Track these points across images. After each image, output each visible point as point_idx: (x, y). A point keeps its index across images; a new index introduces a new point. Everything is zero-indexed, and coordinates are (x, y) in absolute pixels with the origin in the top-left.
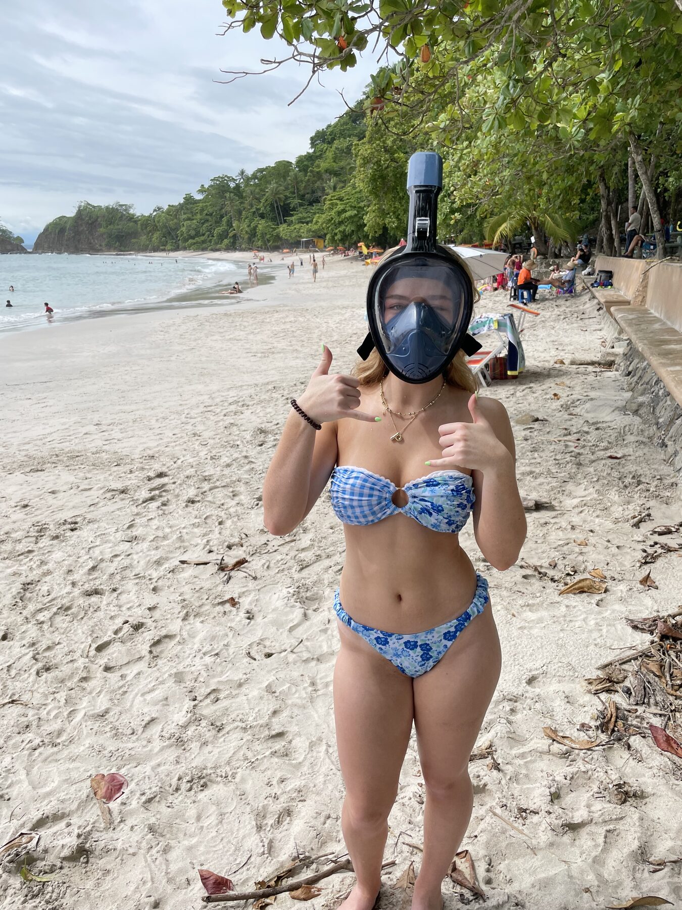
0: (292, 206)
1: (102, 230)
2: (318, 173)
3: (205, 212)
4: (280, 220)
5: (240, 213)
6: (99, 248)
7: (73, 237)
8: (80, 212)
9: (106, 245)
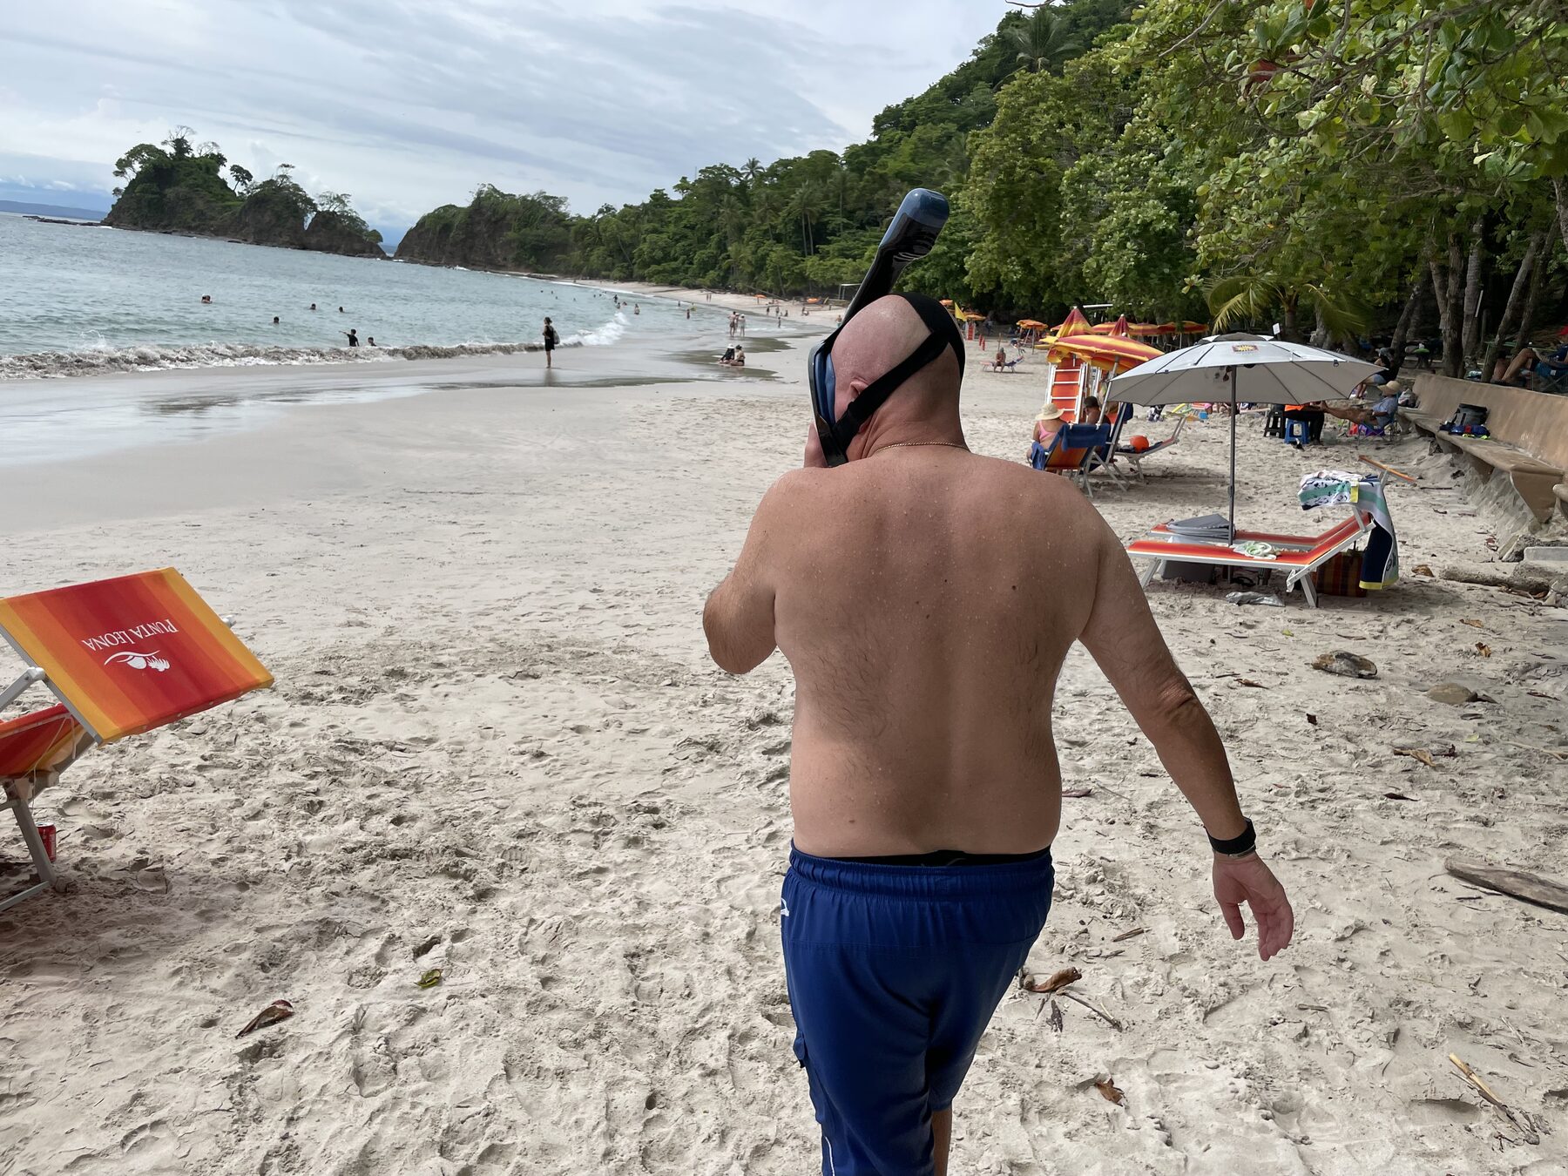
0: (830, 227)
1: (511, 235)
2: (881, 176)
3: (685, 222)
4: (809, 248)
5: (741, 229)
6: (502, 263)
7: (462, 240)
8: (480, 202)
9: (515, 260)
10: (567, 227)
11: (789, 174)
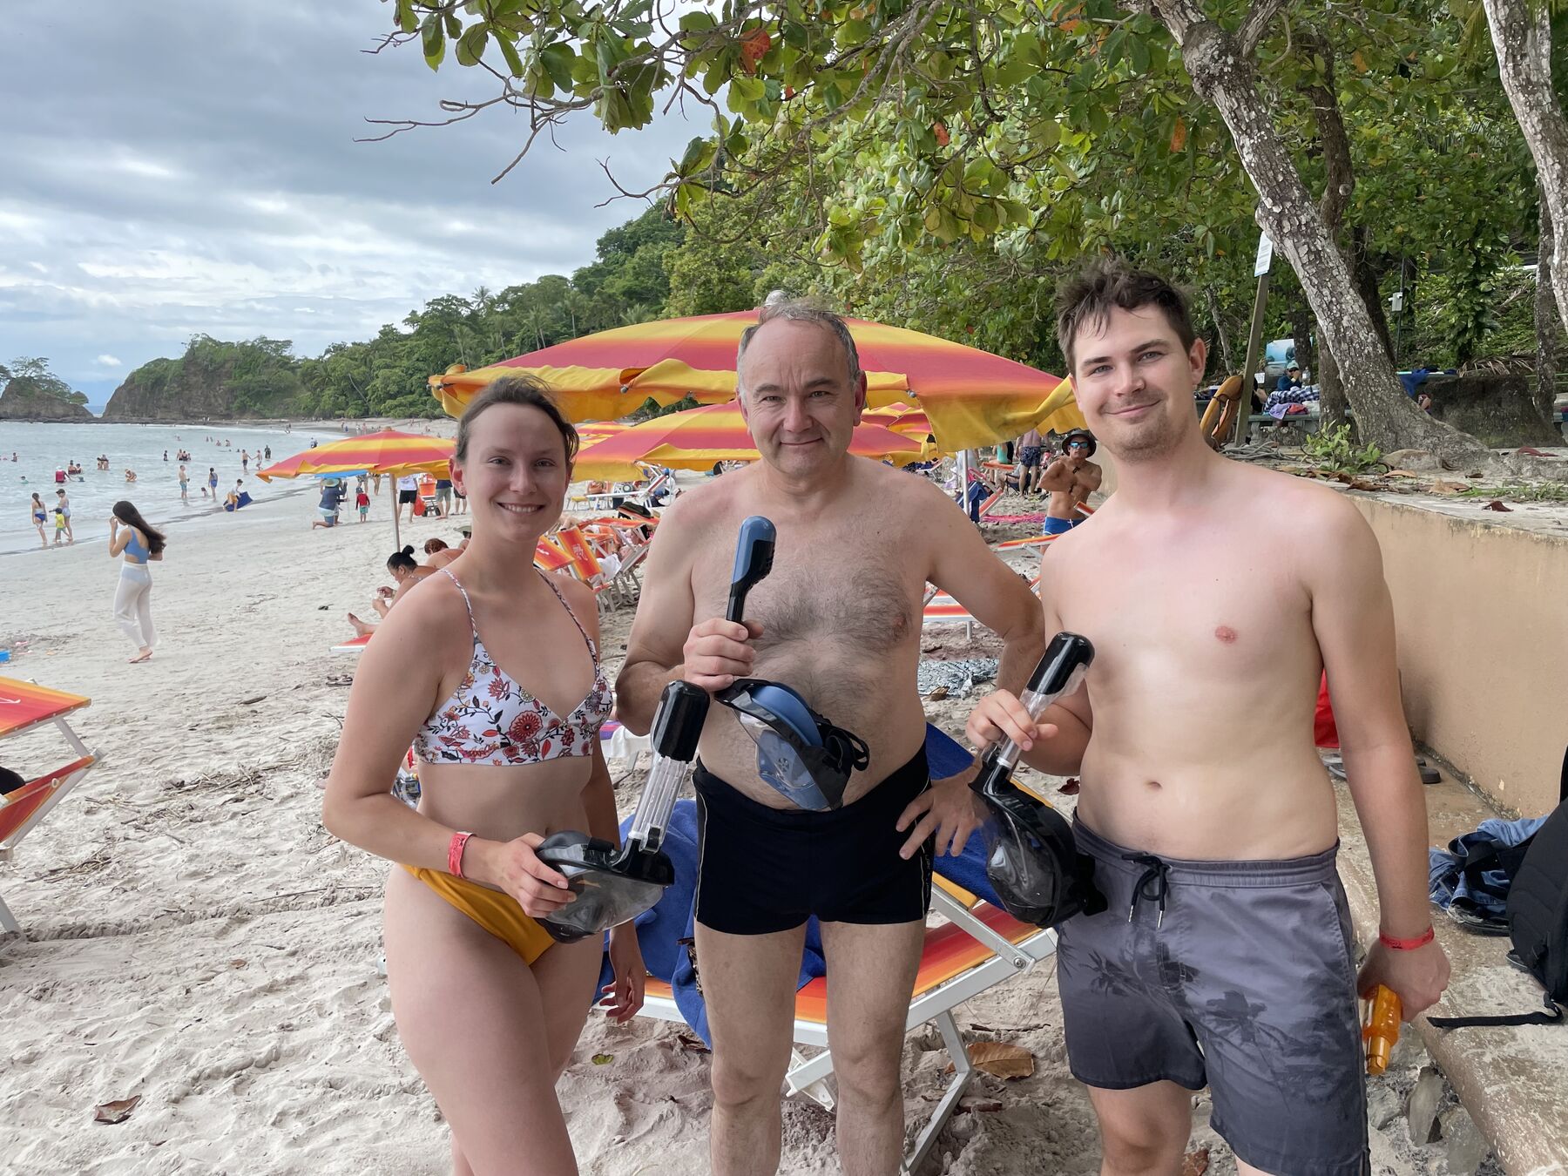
1: (232, 382)
2: (610, 295)
3: (416, 356)
5: (476, 357)
6: (225, 414)
7: (179, 393)
8: (194, 352)
9: (239, 408)
10: (293, 369)
11: (519, 300)
